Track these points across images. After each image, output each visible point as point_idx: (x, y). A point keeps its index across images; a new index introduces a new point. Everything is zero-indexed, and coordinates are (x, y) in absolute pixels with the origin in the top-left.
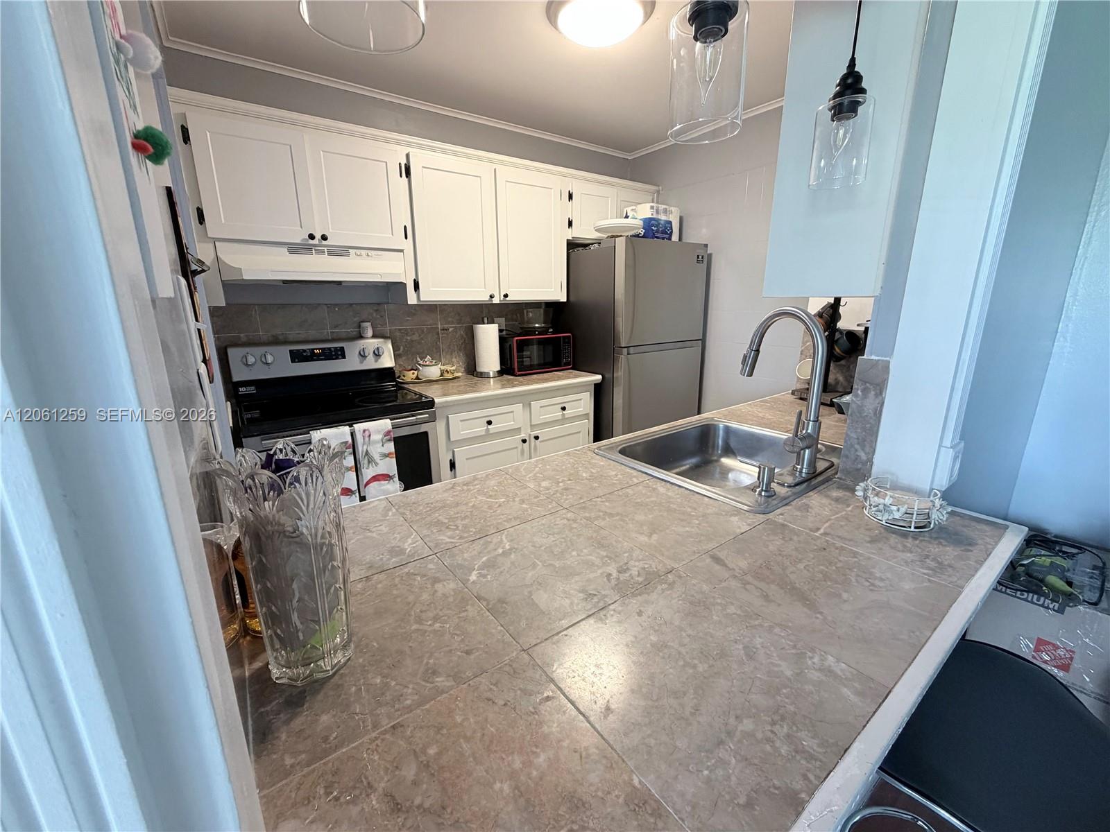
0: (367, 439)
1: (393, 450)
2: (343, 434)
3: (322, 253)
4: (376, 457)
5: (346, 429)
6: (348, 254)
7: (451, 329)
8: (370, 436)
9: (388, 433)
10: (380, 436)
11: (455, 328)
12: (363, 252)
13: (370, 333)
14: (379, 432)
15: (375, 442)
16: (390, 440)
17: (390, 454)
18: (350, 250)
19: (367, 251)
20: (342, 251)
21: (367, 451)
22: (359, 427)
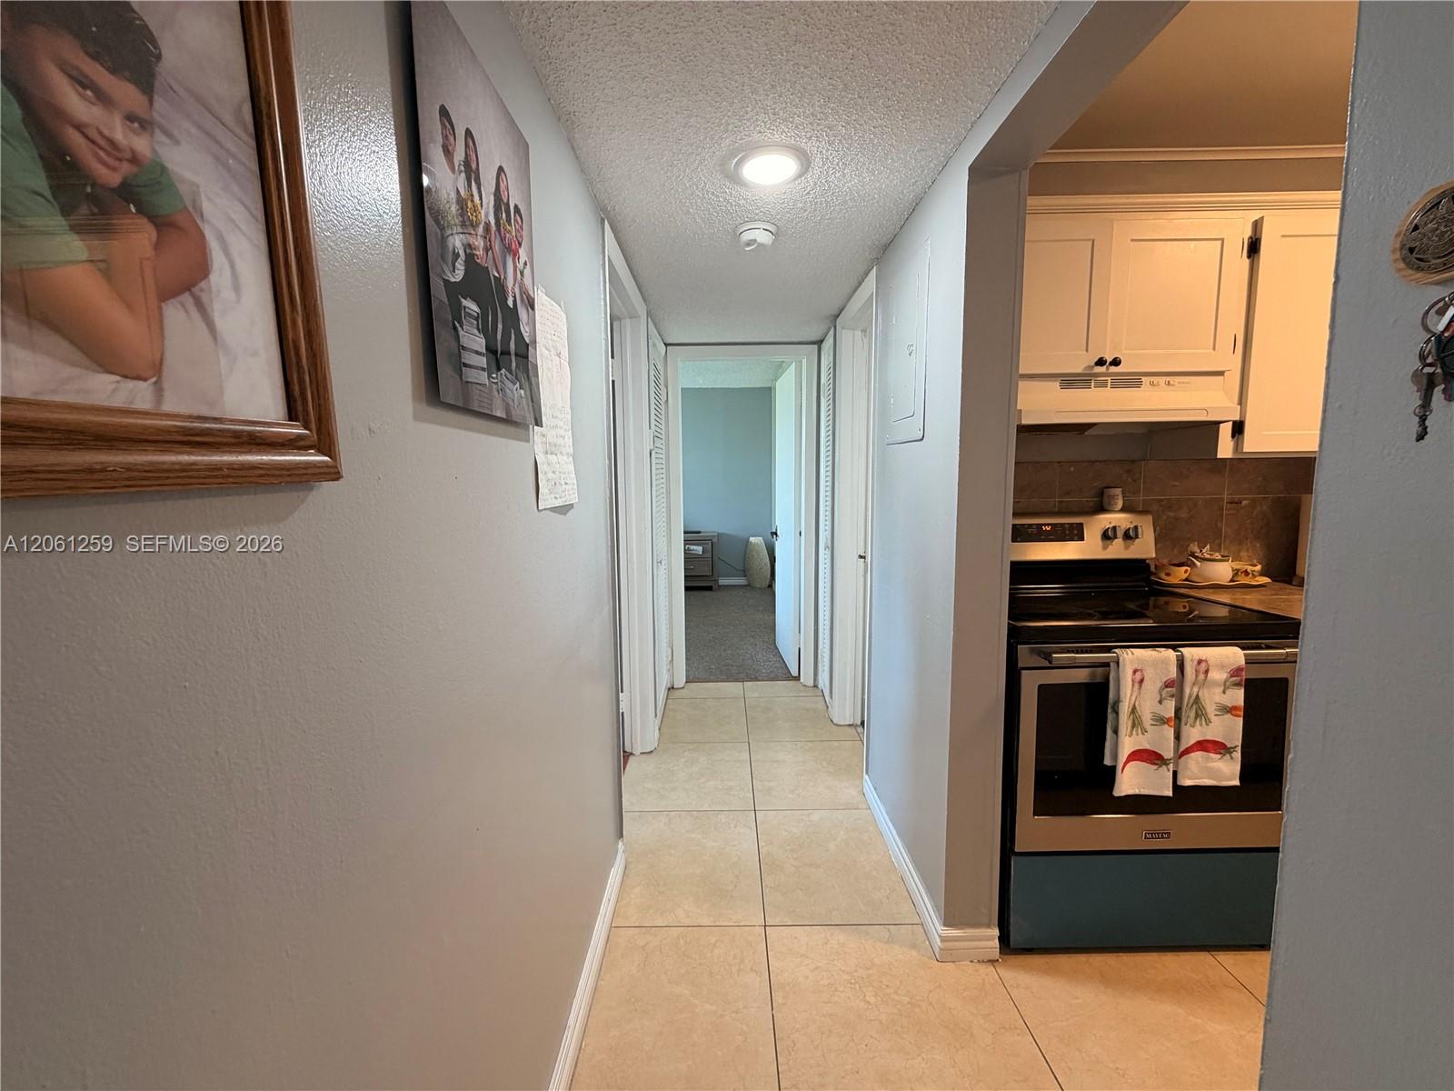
0: (1202, 676)
1: (1241, 702)
2: (1165, 662)
3: (1104, 385)
4: (1211, 709)
5: (1171, 654)
6: (1138, 384)
7: (1244, 503)
8: (1207, 672)
9: (1237, 672)
10: (1224, 676)
11: (1253, 500)
12: (1162, 380)
13: (1120, 504)
14: (1222, 667)
15: (1215, 684)
16: (1237, 685)
17: (1235, 708)
18: (1144, 379)
19: (1168, 378)
20: (1133, 380)
21: (1198, 695)
22: (1191, 653)
